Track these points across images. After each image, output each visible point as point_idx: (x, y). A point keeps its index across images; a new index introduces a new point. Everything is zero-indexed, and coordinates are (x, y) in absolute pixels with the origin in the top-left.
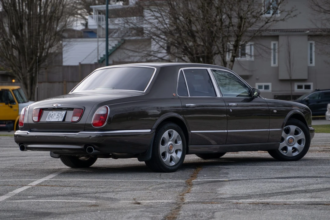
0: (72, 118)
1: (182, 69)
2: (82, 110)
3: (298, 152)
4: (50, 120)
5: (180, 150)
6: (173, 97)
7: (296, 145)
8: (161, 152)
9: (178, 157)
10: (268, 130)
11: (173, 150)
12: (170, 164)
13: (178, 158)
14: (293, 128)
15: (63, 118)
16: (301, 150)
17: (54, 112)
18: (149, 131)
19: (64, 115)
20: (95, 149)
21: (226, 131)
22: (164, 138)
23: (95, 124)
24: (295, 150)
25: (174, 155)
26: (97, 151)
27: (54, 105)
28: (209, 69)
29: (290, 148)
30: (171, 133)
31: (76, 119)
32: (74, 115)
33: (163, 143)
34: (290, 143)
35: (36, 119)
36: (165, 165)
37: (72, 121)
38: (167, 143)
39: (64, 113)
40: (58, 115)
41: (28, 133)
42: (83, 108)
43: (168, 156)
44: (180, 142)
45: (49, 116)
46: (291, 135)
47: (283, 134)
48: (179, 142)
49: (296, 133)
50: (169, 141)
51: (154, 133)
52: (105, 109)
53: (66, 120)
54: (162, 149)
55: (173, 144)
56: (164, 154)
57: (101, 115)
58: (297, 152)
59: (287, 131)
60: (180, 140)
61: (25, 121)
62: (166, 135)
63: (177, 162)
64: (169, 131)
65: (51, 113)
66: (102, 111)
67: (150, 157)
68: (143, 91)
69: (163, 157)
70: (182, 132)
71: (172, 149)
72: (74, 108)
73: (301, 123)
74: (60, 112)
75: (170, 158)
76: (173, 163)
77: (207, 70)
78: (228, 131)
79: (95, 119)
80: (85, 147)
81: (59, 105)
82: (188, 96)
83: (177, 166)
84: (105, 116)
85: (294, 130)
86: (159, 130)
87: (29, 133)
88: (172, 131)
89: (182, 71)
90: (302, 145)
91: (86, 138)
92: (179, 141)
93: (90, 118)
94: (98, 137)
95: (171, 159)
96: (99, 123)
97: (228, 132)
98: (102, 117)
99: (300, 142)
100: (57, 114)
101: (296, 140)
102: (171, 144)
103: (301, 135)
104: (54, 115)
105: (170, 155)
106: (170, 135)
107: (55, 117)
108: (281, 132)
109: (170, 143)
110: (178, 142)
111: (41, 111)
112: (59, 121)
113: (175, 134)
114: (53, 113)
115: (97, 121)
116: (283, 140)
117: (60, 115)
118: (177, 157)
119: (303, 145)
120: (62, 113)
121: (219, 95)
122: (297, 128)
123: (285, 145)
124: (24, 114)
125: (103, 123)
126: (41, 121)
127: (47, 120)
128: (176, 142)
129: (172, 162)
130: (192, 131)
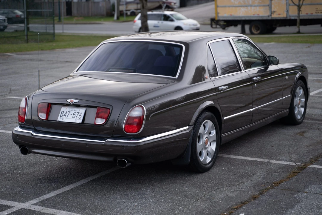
0: (94, 119)
1: (209, 43)
4: (64, 119)
5: (214, 141)
8: (198, 152)
9: (213, 149)
10: (282, 99)
12: (206, 161)
15: (82, 119)
17: (68, 109)
18: (187, 127)
19: (83, 115)
22: (200, 133)
27: (68, 100)
28: (231, 40)
30: (206, 125)
31: (100, 121)
32: (98, 116)
33: (200, 139)
35: (43, 116)
36: (201, 164)
37: (95, 124)
38: (203, 137)
39: (82, 111)
40: (75, 113)
41: (32, 134)
42: (111, 108)
44: (214, 132)
45: (61, 114)
50: (204, 134)
51: (192, 131)
52: (140, 109)
53: (86, 122)
55: (208, 137)
56: (201, 153)
60: (213, 130)
61: (28, 117)
62: (201, 129)
63: (212, 157)
64: (204, 124)
65: (64, 109)
68: (175, 76)
69: (200, 156)
72: (97, 107)
74: (77, 110)
75: (206, 154)
76: (209, 159)
80: (115, 160)
81: (76, 101)
82: (218, 76)
84: (141, 118)
87: (34, 134)
89: (209, 45)
93: (121, 122)
97: (253, 110)
100: (72, 113)
102: (206, 137)
104: (68, 113)
105: (206, 151)
106: (205, 127)
107: (70, 116)
111: (50, 106)
112: (76, 122)
113: (209, 123)
114: (66, 111)
117: (76, 114)
120: (80, 112)
121: (243, 69)
124: (25, 106)
125: (139, 128)
126: (50, 119)
127: (60, 119)
128: (210, 133)
130: (225, 118)
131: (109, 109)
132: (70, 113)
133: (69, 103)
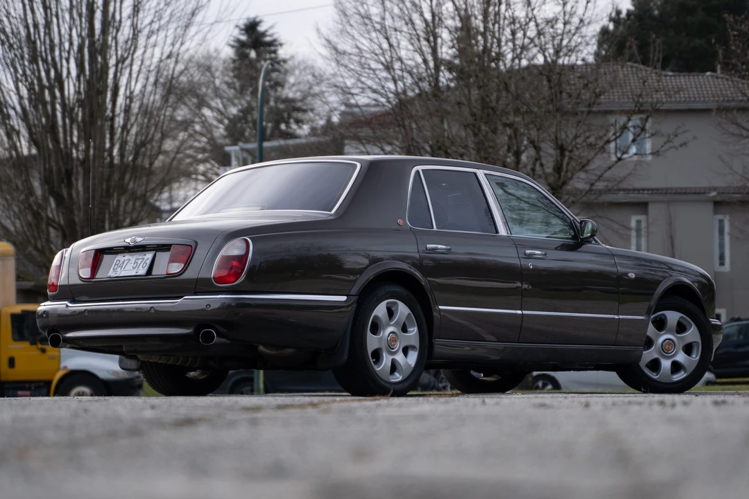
0: (167, 266)
1: (420, 168)
2: (190, 247)
3: (685, 373)
4: (118, 273)
5: (413, 348)
6: (397, 227)
7: (681, 357)
8: (370, 348)
9: (410, 363)
10: (616, 317)
11: (398, 346)
12: (390, 377)
13: (409, 365)
14: (673, 317)
15: (146, 269)
16: (691, 369)
17: (127, 256)
18: (344, 298)
19: (148, 262)
20: (219, 335)
21: (519, 312)
22: (376, 317)
23: (219, 279)
24: (676, 367)
25: (400, 357)
26: (223, 340)
27: (128, 240)
28: (481, 174)
29: (666, 364)
30: (393, 309)
31: (176, 268)
32: (172, 261)
33: (375, 329)
34: (666, 350)
35: (85, 273)
36: (378, 379)
37: (167, 274)
38: (384, 329)
39: (149, 256)
40: (137, 261)
41: (67, 306)
42: (193, 245)
43: (386, 360)
44: (414, 330)
45: (115, 265)
46: (669, 332)
47: (651, 330)
48: (411, 329)
49: (681, 328)
50: (388, 325)
51: (355, 305)
52: (243, 245)
53: (155, 272)
54: (372, 342)
55: (398, 333)
56: (377, 355)
57: (234, 258)
58: (683, 372)
59: (660, 325)
60: (413, 326)
61: (63, 280)
62: (380, 310)
63: (406, 375)
64: (387, 303)
65: (120, 257)
66: (234, 249)
67: (346, 357)
68: (330, 211)
69: (374, 360)
70: (418, 306)
71: (394, 345)
72: (171, 245)
73: (691, 306)
74: (140, 256)
75: (389, 364)
76: (398, 377)
77: (475, 174)
78: (525, 312)
79: (219, 268)
80: (197, 331)
81: (139, 239)
82: (433, 228)
83: (406, 384)
84: (242, 259)
85: (675, 323)
86: (365, 299)
87: (70, 305)
88: (395, 303)
89: (418, 172)
90: (694, 356)
91: (198, 310)
92: (410, 327)
93: (208, 266)
94: (226, 307)
95: (394, 367)
96: (229, 275)
97: (523, 314)
98: (235, 263)
99: (688, 349)
100: (133, 260)
101: (680, 346)
102: (392, 332)
103: (692, 334)
104: (126, 262)
105: (391, 357)
106: (391, 313)
107: (130, 266)
108: (645, 324)
109: (391, 329)
110: (409, 330)
111: (99, 254)
112: (137, 274)
113: (403, 310)
114: (124, 258)
115: (224, 273)
116: (649, 343)
117: (140, 261)
118: (407, 363)
119: (696, 357)
120: (146, 257)
121: (503, 231)
122: (681, 317)
123: (656, 356)
124: (59, 264)
125: (238, 276)
126: (96, 277)
127: (112, 274)
128: (404, 329)
129: (396, 373)
130: (441, 307)
131: (191, 246)
132: (130, 262)
133: (128, 245)
